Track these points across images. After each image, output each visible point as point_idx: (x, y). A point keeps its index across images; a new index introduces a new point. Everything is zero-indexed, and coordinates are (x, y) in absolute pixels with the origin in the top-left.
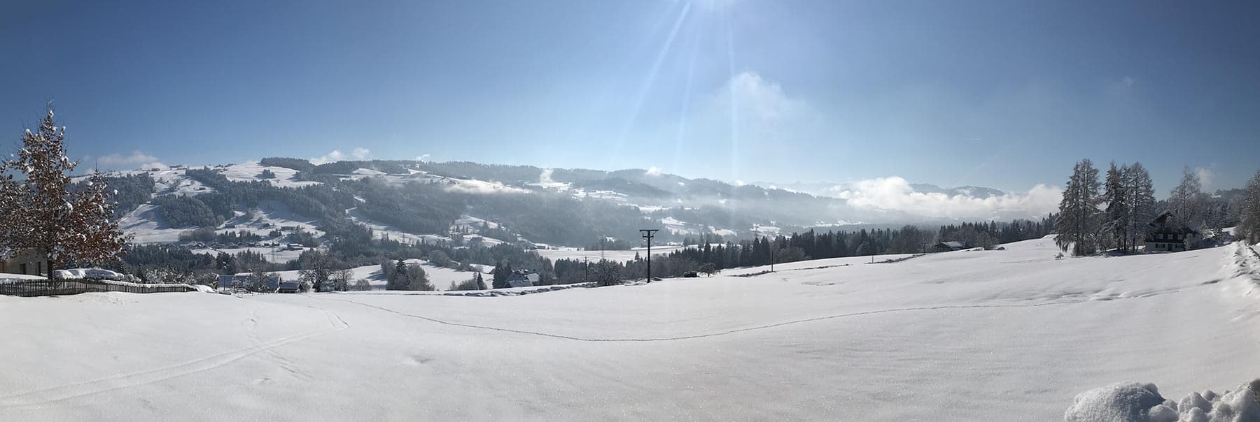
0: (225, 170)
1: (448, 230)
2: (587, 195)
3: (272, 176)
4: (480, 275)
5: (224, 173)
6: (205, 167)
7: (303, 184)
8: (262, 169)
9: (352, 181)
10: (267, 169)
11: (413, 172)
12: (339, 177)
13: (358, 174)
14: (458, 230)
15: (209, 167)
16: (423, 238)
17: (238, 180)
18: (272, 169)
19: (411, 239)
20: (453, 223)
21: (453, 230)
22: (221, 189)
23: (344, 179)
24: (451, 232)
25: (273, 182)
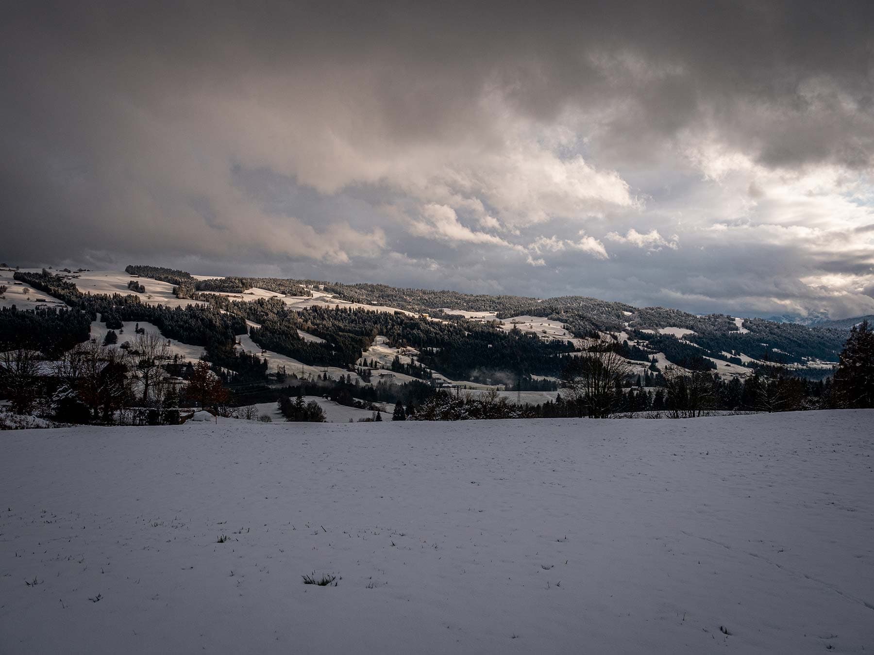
0: (74, 277)
1: (354, 363)
2: (515, 327)
3: (142, 290)
4: (379, 414)
5: (73, 281)
6: (44, 271)
7: (184, 304)
8: (128, 279)
9: (244, 303)
10: (135, 280)
11: (316, 295)
12: (229, 296)
13: (252, 294)
14: (365, 364)
15: (48, 270)
16: (325, 371)
17: (94, 292)
18: (142, 281)
19: (312, 372)
20: (361, 356)
21: (360, 365)
22: (69, 303)
23: (235, 299)
24: (356, 367)
25: (143, 298)
